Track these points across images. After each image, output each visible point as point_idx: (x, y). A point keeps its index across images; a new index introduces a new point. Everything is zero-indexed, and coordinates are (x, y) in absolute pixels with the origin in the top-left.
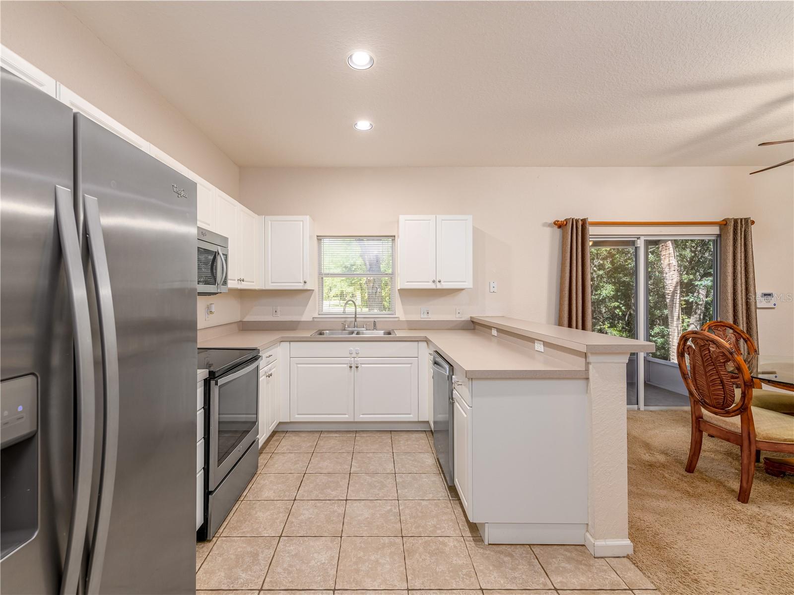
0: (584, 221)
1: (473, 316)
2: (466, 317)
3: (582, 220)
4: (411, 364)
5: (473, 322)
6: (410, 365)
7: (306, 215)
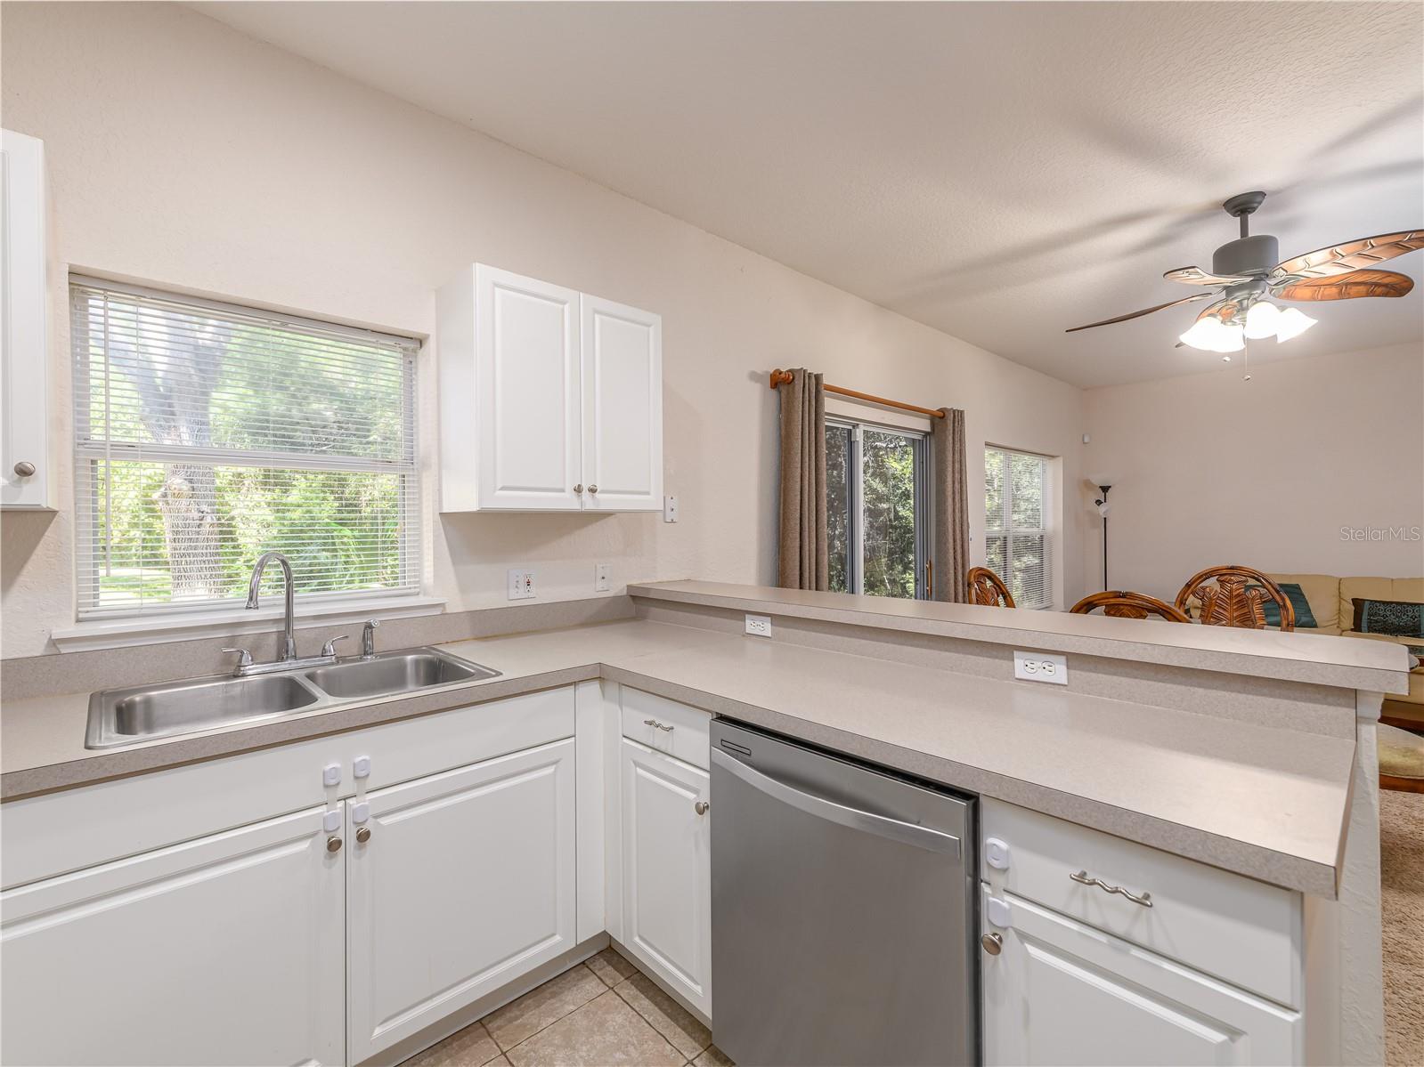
0: (818, 378)
1: (634, 582)
2: (618, 588)
3: (815, 376)
4: (556, 762)
5: (634, 598)
6: (550, 770)
7: (36, 135)
